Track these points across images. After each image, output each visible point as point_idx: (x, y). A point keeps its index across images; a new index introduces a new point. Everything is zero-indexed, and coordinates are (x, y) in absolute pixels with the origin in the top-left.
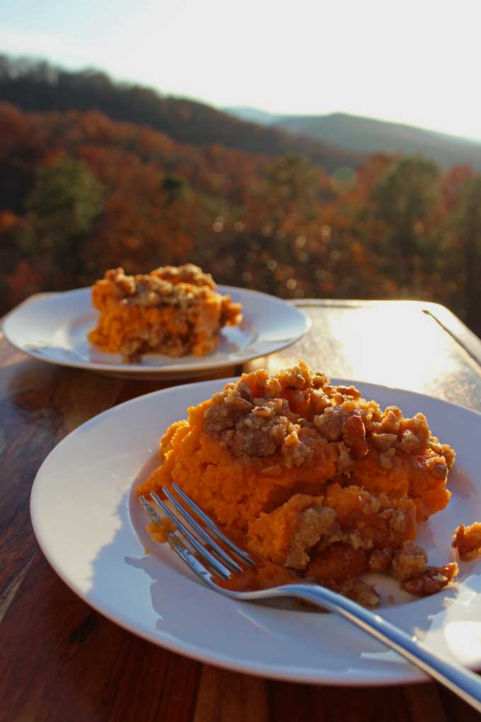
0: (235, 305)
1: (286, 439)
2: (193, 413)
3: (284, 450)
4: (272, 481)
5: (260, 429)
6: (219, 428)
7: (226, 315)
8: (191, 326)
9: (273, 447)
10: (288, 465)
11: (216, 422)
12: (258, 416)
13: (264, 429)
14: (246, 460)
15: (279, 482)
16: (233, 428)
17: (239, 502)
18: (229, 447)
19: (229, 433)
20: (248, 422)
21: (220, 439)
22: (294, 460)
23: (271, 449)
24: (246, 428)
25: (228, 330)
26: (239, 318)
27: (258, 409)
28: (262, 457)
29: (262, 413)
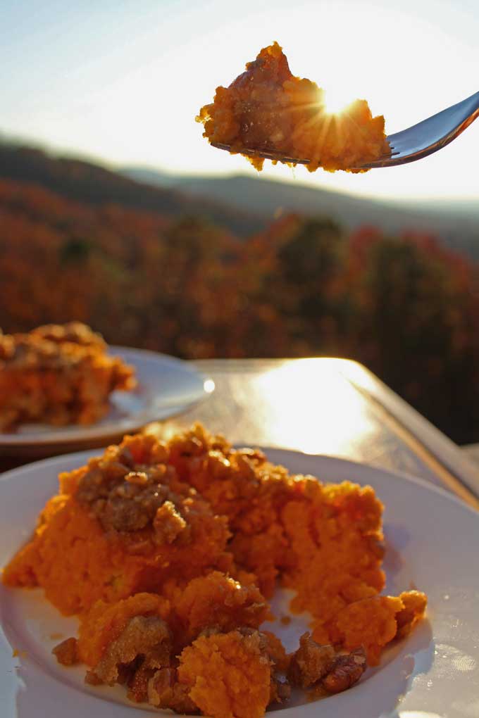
0: (126, 368)
1: (159, 510)
2: (67, 481)
3: (156, 523)
4: (139, 559)
5: (132, 499)
6: (90, 497)
7: (116, 380)
8: (76, 391)
9: (144, 519)
10: (158, 541)
11: (89, 490)
12: (132, 484)
13: (137, 499)
14: (113, 534)
15: (148, 562)
16: (106, 498)
17: (106, 585)
18: (99, 519)
19: (100, 503)
20: (121, 490)
21: (90, 510)
22: (166, 536)
23: (142, 523)
24: (119, 497)
25: (120, 398)
26: (132, 383)
27: (133, 477)
28: (131, 531)
29: (137, 481)
